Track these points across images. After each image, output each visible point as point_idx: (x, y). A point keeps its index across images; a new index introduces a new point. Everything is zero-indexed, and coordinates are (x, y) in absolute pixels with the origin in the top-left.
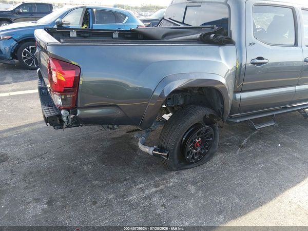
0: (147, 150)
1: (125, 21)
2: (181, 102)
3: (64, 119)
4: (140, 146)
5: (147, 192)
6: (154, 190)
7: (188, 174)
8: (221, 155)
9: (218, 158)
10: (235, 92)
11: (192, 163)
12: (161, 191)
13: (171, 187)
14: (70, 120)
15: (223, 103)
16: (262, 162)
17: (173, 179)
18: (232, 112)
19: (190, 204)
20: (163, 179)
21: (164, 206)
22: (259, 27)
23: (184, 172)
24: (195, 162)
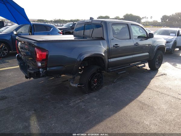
0: (75, 85)
1: (51, 30)
2: (87, 65)
3: (41, 72)
4: (71, 84)
5: (77, 102)
6: (79, 101)
7: (93, 94)
8: (106, 86)
9: (104, 88)
10: (108, 59)
11: (94, 90)
12: (83, 101)
13: (86, 99)
14: (44, 73)
15: (104, 63)
16: (122, 87)
17: (87, 97)
18: (108, 67)
19: (95, 104)
20: (83, 97)
21: (84, 105)
22: (117, 32)
23: (91, 94)
24: (95, 90)
